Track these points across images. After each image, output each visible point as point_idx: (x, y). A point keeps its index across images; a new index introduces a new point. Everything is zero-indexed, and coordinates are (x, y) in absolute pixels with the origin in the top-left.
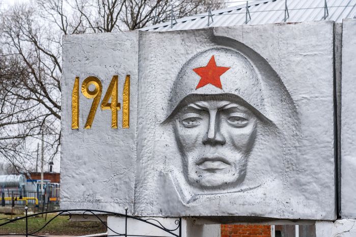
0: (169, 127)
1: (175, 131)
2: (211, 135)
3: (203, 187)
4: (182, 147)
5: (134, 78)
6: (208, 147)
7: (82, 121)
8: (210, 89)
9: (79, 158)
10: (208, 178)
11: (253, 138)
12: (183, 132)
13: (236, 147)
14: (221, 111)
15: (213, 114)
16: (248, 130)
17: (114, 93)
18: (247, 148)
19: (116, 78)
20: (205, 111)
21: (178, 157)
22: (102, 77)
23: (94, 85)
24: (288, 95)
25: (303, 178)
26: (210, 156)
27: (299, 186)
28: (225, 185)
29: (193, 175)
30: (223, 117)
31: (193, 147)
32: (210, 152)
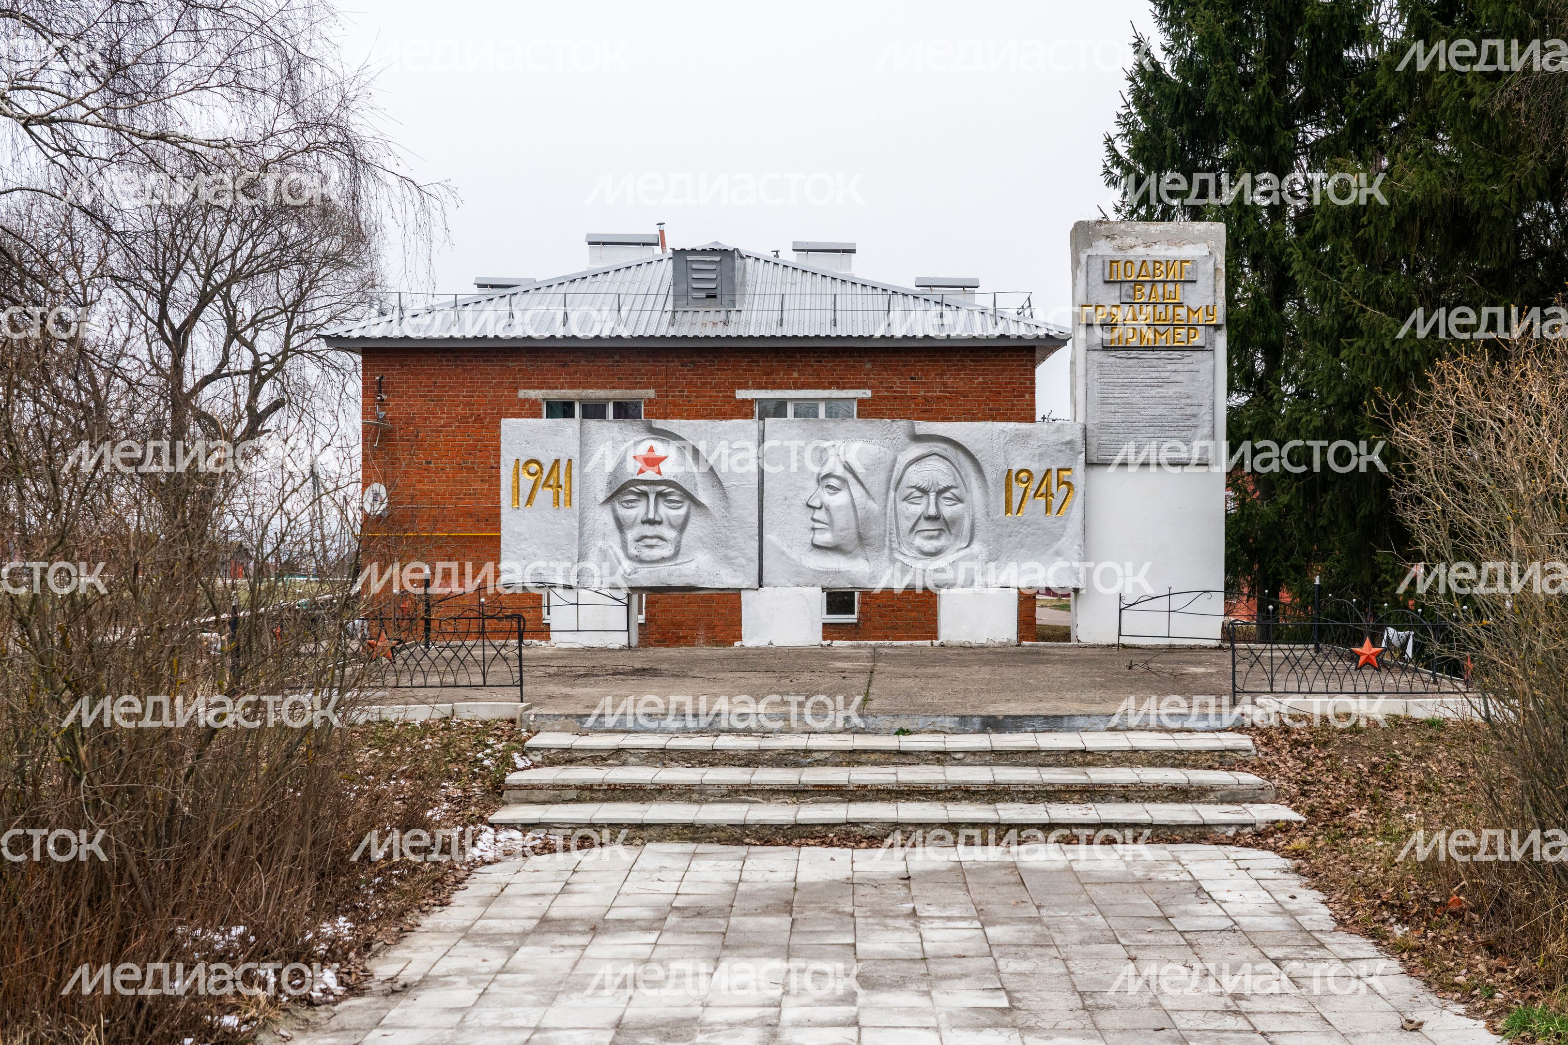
0: (608, 508)
1: (614, 511)
2: (651, 516)
3: (641, 561)
4: (620, 525)
5: (576, 463)
6: (647, 526)
7: (523, 500)
8: (650, 474)
9: (520, 534)
10: (647, 553)
11: (687, 518)
12: (622, 512)
13: (672, 526)
14: (659, 494)
15: (652, 497)
16: (682, 511)
17: (555, 475)
18: (682, 528)
19: (557, 461)
20: (645, 494)
21: (617, 535)
22: (542, 460)
23: (534, 467)
24: (720, 482)
25: (732, 554)
26: (649, 534)
27: (728, 560)
28: (663, 560)
29: (633, 551)
30: (661, 500)
31: (633, 525)
32: (649, 530)
